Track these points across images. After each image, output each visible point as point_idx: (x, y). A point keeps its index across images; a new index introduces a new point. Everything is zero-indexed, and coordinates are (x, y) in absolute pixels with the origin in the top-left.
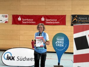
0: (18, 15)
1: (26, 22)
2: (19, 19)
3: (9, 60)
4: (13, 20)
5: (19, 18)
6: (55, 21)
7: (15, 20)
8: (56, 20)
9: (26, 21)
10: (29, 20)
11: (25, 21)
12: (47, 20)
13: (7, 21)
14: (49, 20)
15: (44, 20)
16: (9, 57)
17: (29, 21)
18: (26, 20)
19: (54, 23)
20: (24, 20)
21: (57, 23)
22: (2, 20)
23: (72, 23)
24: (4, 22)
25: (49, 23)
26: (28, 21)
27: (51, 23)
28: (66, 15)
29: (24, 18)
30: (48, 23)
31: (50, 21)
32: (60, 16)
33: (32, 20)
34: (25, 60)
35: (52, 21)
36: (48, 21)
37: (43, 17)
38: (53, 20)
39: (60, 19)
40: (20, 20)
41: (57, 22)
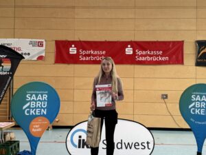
0: (69, 41)
1: (87, 59)
2: (73, 50)
3: (83, 147)
4: (57, 52)
5: (71, 49)
6: (157, 56)
7: (63, 53)
8: (161, 53)
9: (89, 55)
10: (96, 53)
11: (86, 55)
12: (139, 53)
13: (43, 55)
14: (144, 53)
15: (131, 53)
16: (84, 140)
17: (96, 55)
18: (88, 52)
19: (155, 59)
20: (83, 53)
21: (163, 59)
22: (29, 54)
23: (197, 59)
24: (35, 59)
25: (144, 59)
26: (94, 56)
27: (149, 59)
28: (183, 41)
29: (84, 49)
30: (141, 59)
31: (145, 56)
32: (169, 42)
33: (104, 52)
34: (122, 148)
35: (150, 56)
36: (142, 56)
37: (129, 46)
38: (152, 53)
39: (169, 49)
40: (75, 53)
41: (162, 56)
